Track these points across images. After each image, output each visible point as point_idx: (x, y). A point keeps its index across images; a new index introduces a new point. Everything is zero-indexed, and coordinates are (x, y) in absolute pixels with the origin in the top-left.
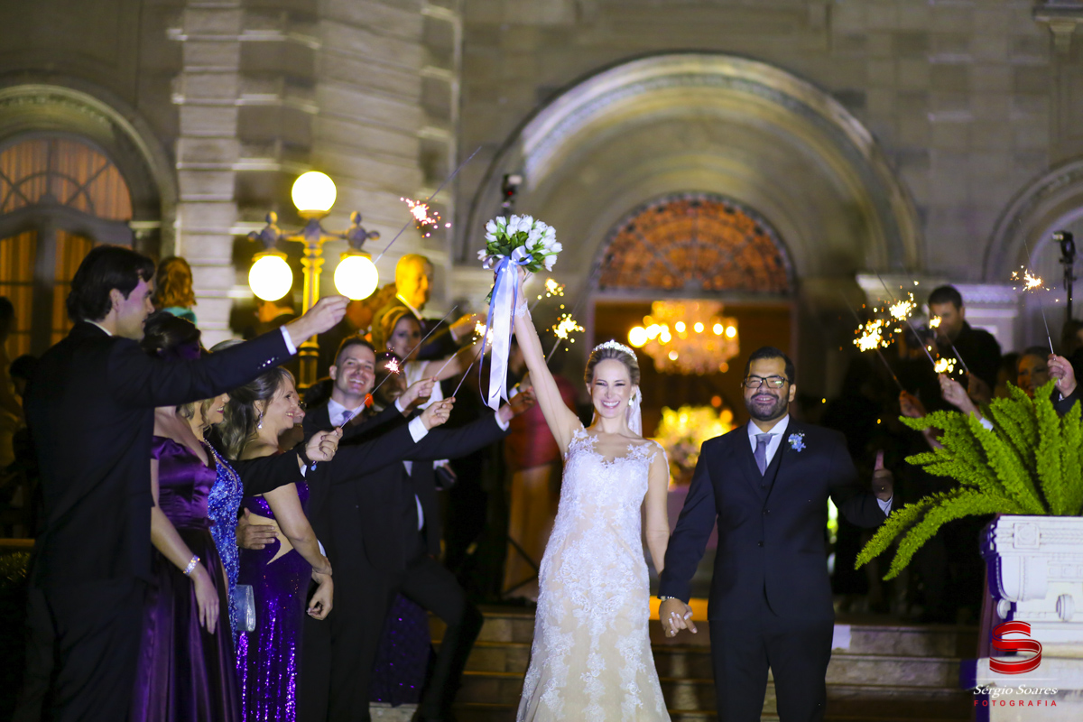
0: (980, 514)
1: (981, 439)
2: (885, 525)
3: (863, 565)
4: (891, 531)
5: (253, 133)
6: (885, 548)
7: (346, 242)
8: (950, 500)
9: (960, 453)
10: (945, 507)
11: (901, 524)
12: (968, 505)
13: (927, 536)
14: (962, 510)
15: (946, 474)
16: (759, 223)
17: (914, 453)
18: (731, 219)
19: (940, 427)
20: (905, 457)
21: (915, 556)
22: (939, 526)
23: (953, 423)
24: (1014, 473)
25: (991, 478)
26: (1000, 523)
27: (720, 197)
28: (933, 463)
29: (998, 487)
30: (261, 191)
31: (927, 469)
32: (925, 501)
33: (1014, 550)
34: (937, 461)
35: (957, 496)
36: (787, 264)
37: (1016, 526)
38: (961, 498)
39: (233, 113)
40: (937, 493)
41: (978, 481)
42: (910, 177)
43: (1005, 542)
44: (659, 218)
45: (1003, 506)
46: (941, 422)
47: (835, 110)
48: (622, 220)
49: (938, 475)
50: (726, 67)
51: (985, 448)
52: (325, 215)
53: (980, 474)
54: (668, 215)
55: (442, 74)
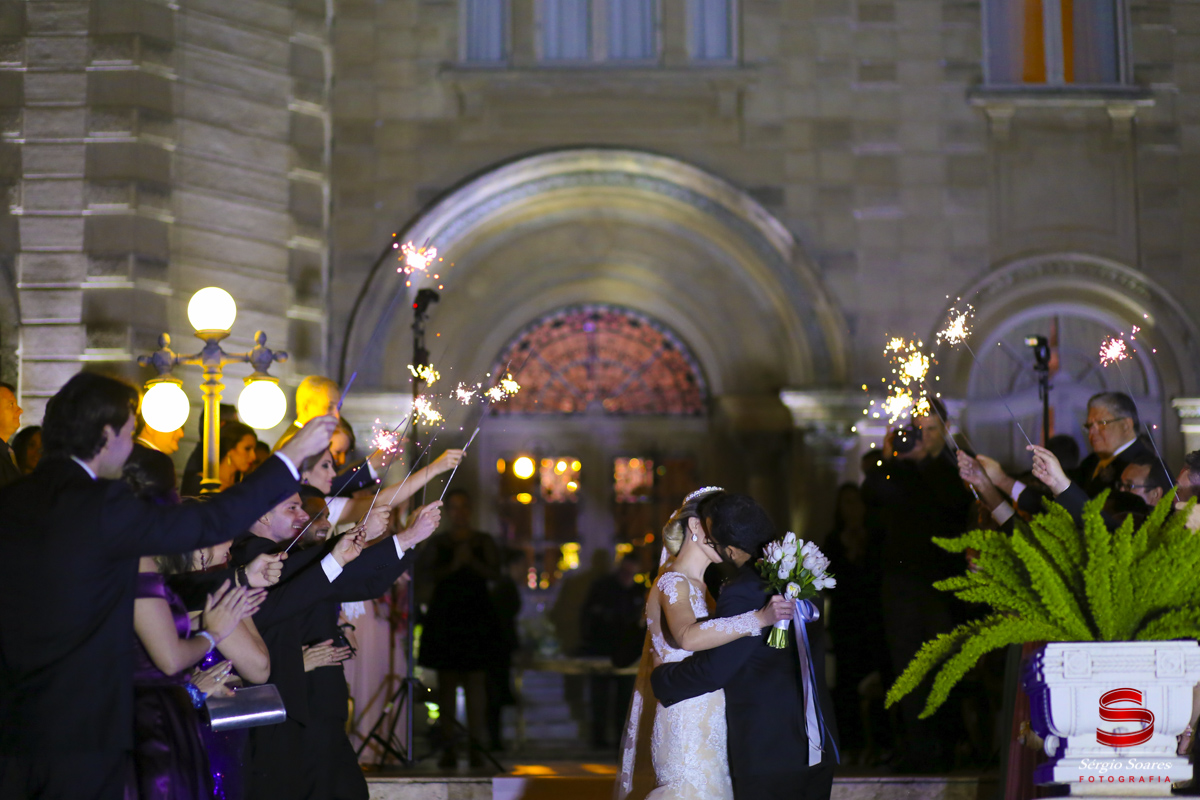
0: (1022, 642)
1: (1025, 560)
2: (916, 658)
3: (895, 704)
4: (924, 665)
5: (103, 249)
6: (917, 684)
7: (249, 365)
8: (989, 628)
9: (998, 576)
10: (985, 636)
11: (933, 657)
12: (1010, 633)
13: (966, 669)
14: (1002, 638)
15: (981, 600)
16: (668, 336)
17: (943, 578)
18: (636, 333)
19: (977, 547)
20: (933, 581)
21: (953, 690)
22: (978, 657)
23: (992, 543)
24: (1060, 596)
25: (1033, 603)
26: (1047, 652)
27: (623, 309)
28: (964, 589)
29: (1040, 613)
30: (112, 312)
31: (959, 595)
32: (959, 631)
33: (1064, 680)
34: (971, 588)
35: (996, 623)
36: (700, 382)
37: (1066, 654)
38: (1001, 626)
39: (80, 224)
40: (972, 620)
41: (1018, 606)
42: (836, 282)
43: (1053, 672)
44: (555, 333)
45: (1047, 633)
46: (978, 542)
47: (750, 209)
48: (514, 337)
49: (973, 601)
50: (628, 164)
51: (1029, 570)
52: (225, 336)
53: (1020, 598)
54: (565, 330)
55: (313, 176)
